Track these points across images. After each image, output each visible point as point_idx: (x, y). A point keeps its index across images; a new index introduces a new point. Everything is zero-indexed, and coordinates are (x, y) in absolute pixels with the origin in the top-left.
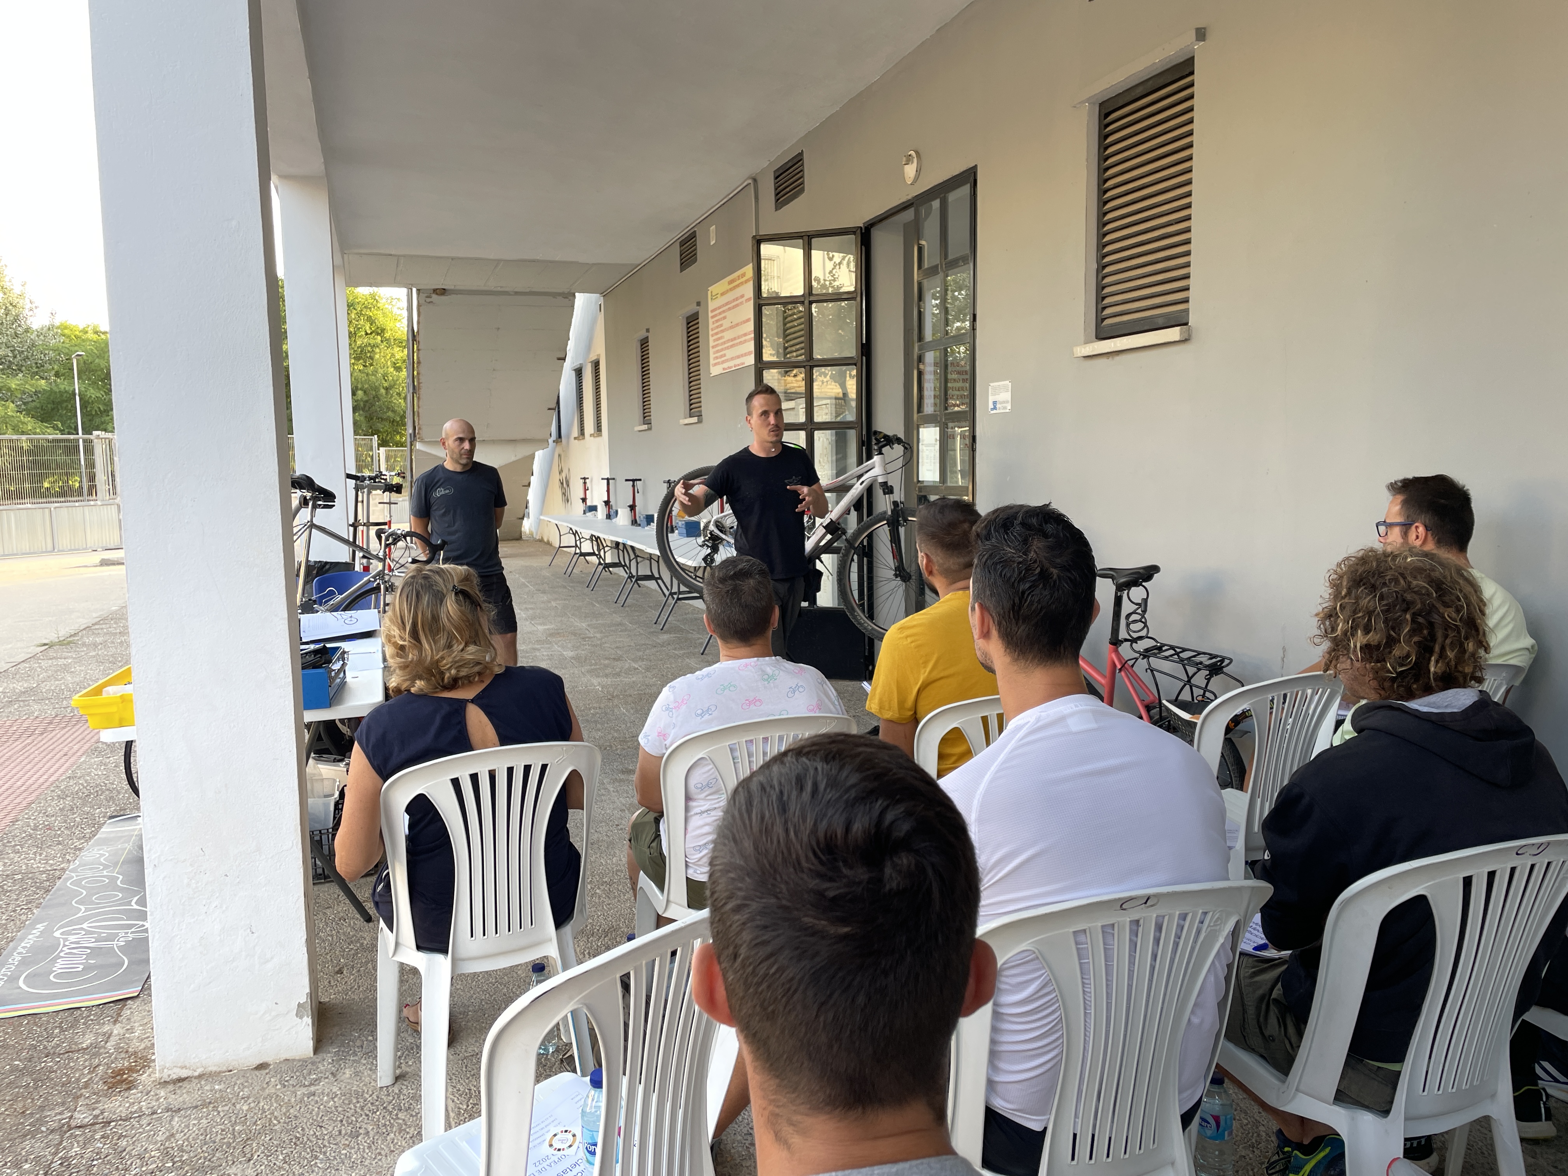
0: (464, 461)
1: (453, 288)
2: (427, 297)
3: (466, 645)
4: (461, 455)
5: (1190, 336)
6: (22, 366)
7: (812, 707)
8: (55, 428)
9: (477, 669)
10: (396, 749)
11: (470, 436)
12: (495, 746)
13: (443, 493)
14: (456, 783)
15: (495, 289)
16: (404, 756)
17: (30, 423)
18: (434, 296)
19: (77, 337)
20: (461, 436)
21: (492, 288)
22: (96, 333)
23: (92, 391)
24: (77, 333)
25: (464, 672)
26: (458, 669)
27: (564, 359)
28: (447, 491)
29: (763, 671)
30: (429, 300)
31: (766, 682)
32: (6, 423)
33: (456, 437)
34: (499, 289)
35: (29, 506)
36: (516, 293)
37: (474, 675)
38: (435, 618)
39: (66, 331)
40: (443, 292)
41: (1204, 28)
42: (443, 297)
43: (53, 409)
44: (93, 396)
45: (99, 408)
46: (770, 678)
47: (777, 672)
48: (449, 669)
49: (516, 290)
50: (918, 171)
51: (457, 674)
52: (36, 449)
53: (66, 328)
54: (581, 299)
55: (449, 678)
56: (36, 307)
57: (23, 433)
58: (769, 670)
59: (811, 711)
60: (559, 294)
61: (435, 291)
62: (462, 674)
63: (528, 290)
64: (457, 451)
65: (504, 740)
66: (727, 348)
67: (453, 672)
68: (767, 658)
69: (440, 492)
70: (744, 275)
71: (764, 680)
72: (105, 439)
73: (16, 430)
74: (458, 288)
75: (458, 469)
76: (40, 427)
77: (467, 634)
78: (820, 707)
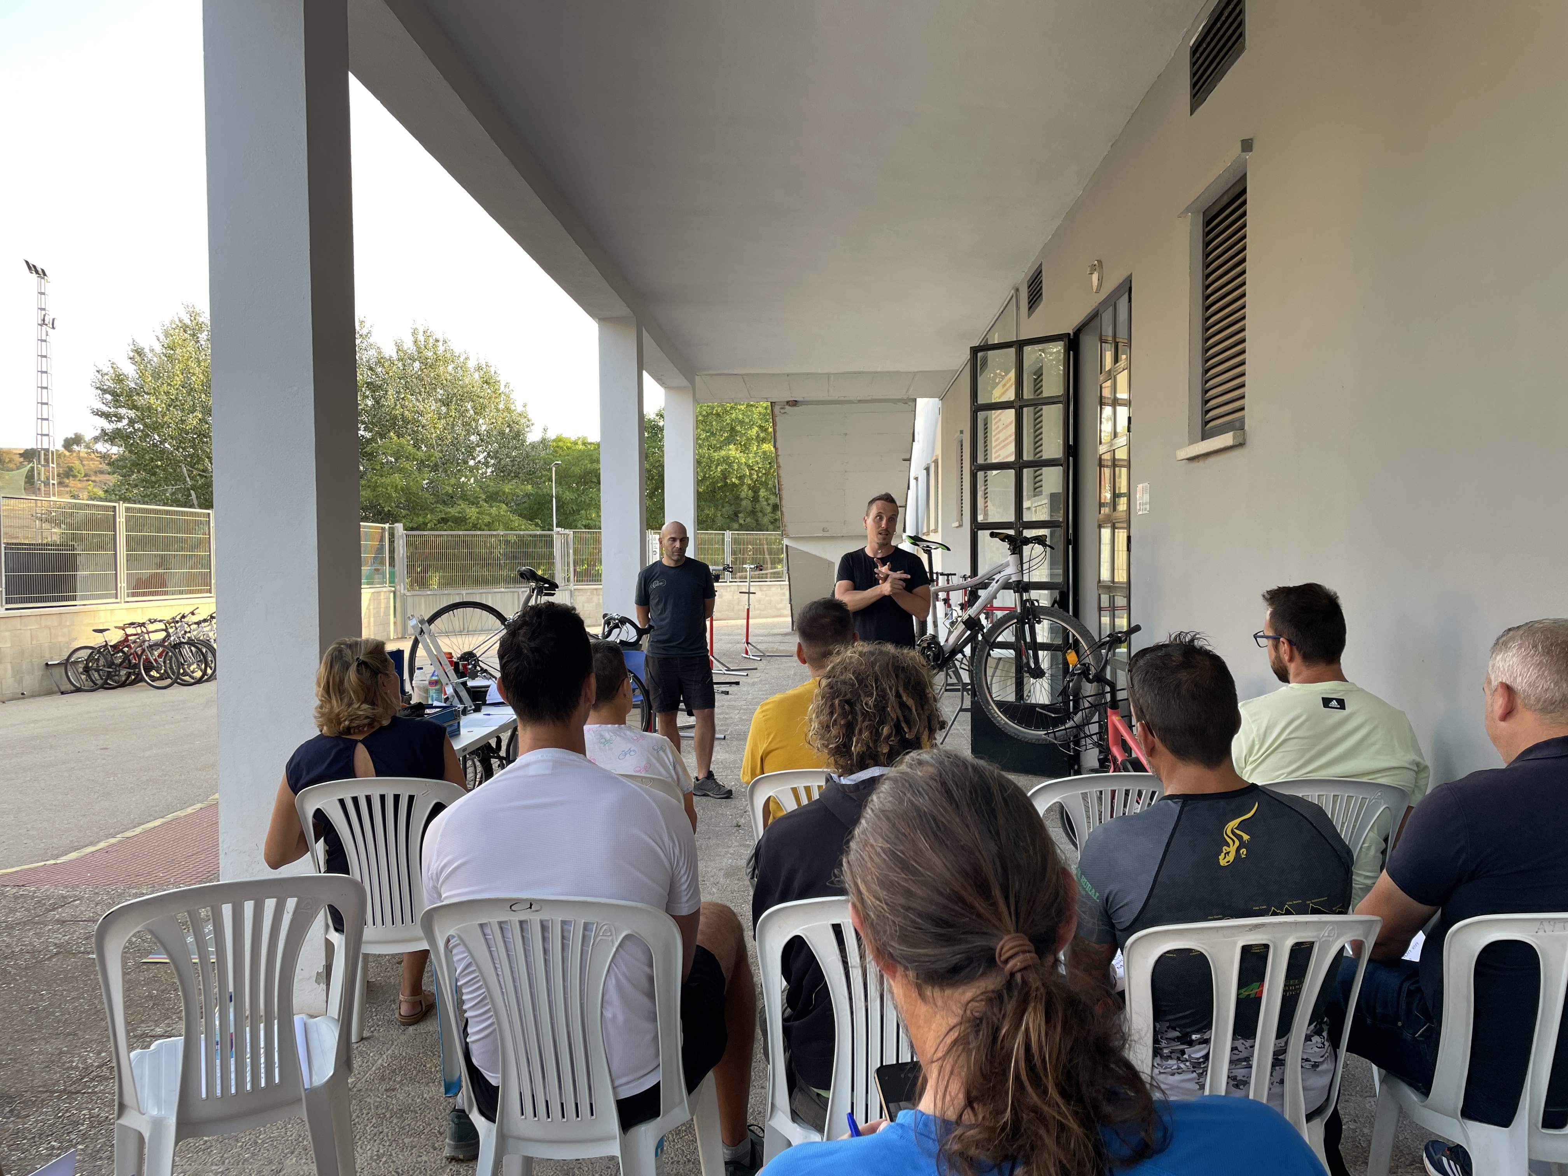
0: (675, 558)
1: (802, 399)
2: (781, 408)
3: (361, 704)
4: (673, 553)
5: (1245, 439)
6: (519, 473)
7: (639, 769)
8: (537, 525)
9: (366, 721)
10: (304, 773)
11: (682, 536)
12: (373, 776)
13: (658, 585)
14: (342, 801)
15: (839, 399)
16: (308, 778)
17: (516, 520)
18: (787, 407)
19: (568, 448)
20: (673, 536)
21: (836, 398)
22: (584, 444)
23: (568, 493)
24: (569, 445)
25: (356, 723)
26: (351, 721)
27: (909, 460)
28: (661, 584)
29: (601, 735)
30: (783, 411)
31: (602, 745)
32: (499, 521)
33: (669, 537)
34: (843, 399)
35: (503, 590)
36: (859, 401)
37: (364, 725)
38: (342, 682)
39: (560, 444)
40: (795, 403)
41: (1251, 139)
42: (795, 408)
43: (538, 509)
44: (568, 498)
45: (572, 508)
46: (607, 742)
47: (614, 737)
48: (345, 721)
49: (858, 398)
50: (1100, 280)
51: (349, 725)
52: (522, 542)
53: (560, 440)
54: (921, 403)
55: (343, 727)
56: (532, 424)
57: (512, 529)
58: (607, 735)
59: (637, 771)
60: (900, 400)
61: (788, 402)
62: (354, 725)
63: (869, 398)
64: (670, 549)
65: (378, 774)
66: (1001, 449)
67: (347, 723)
68: (610, 726)
69: (655, 585)
70: (1010, 379)
71: (601, 743)
72: (564, 534)
73: (507, 527)
74: (807, 399)
75: (672, 564)
76: (525, 524)
77: (362, 696)
78: (646, 769)
